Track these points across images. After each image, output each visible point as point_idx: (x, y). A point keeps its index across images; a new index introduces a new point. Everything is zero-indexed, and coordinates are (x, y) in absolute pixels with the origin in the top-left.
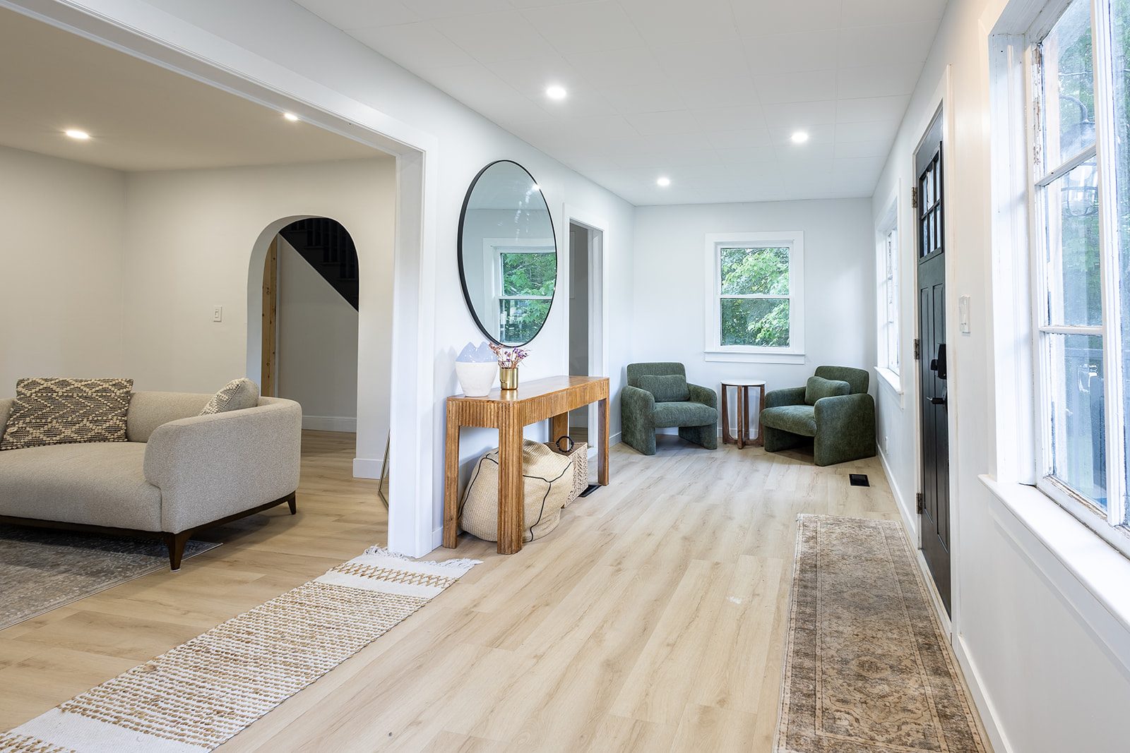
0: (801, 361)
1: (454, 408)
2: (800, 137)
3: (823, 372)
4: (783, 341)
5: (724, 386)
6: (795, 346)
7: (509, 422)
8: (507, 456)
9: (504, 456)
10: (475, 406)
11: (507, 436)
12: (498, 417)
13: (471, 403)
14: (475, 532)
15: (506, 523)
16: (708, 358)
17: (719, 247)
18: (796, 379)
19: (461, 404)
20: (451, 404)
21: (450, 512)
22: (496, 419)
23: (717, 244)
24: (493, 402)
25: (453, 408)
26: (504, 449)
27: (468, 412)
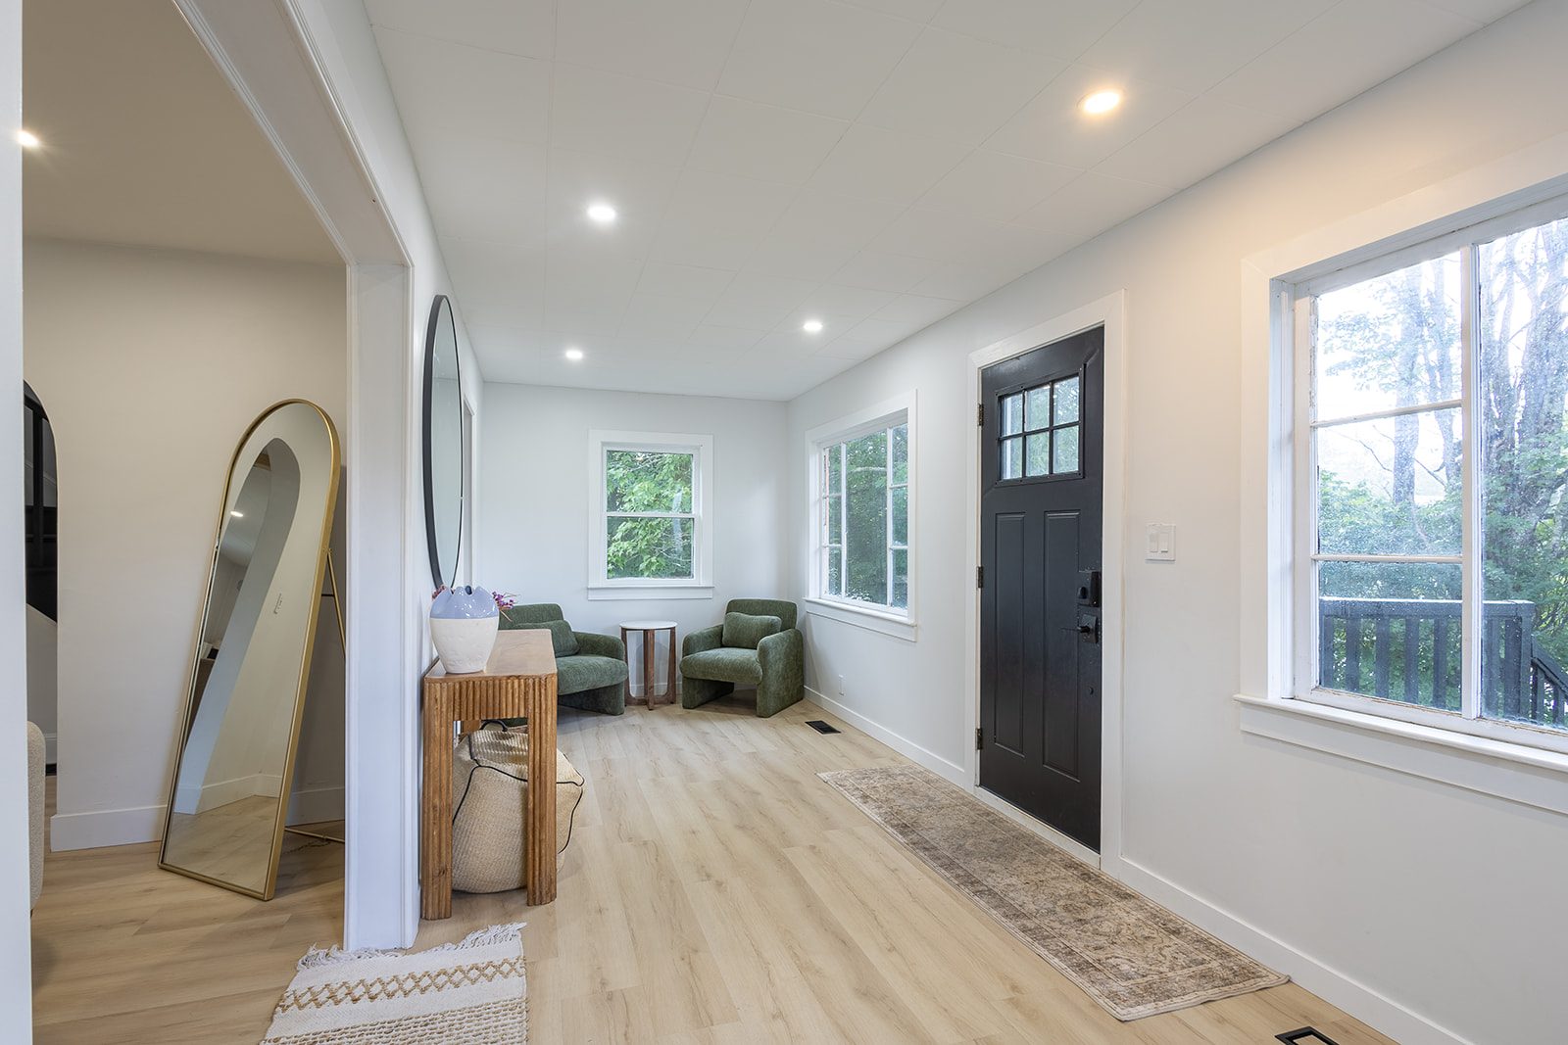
0: (708, 594)
1: (445, 694)
2: (813, 326)
3: (734, 606)
4: (686, 573)
5: (624, 630)
6: (700, 576)
7: (546, 705)
8: (543, 756)
9: (537, 758)
10: (484, 687)
11: (544, 726)
12: (526, 701)
13: (477, 683)
14: (472, 884)
15: (544, 858)
16: (593, 596)
17: (606, 449)
18: (706, 616)
19: (457, 687)
20: (438, 688)
21: (440, 862)
22: (522, 703)
23: (604, 444)
24: (518, 677)
25: (440, 694)
26: (538, 747)
27: (471, 698)
